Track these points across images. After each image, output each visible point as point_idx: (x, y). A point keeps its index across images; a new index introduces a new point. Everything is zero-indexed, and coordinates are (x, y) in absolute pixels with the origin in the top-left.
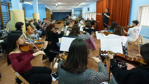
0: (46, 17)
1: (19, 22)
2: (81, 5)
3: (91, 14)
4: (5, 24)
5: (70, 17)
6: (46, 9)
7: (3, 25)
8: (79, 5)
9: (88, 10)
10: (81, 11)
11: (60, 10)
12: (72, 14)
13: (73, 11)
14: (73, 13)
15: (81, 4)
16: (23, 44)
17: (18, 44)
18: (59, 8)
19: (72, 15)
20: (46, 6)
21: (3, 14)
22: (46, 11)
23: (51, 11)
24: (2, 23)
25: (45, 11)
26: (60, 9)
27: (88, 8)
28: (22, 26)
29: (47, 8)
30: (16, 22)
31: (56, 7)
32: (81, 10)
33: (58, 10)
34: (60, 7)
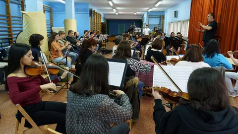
0: (91, 28)
1: (36, 35)
2: (160, 6)
3: (179, 24)
4: (14, 38)
5: (137, 30)
6: (92, 13)
7: (11, 39)
8: (157, 5)
9: (176, 16)
10: (162, 17)
11: (119, 14)
12: (144, 23)
13: (145, 16)
14: (145, 21)
15: (159, 3)
16: (30, 64)
17: (22, 63)
18: (117, 11)
19: (143, 26)
20: (90, 7)
21: (12, 19)
22: (91, 16)
23: (102, 16)
24: (10, 35)
25: (88, 15)
26: (119, 12)
27: (175, 12)
28: (41, 42)
29: (93, 10)
30: (31, 35)
31: (111, 8)
32: (161, 15)
33: (117, 14)
34: (118, 8)
